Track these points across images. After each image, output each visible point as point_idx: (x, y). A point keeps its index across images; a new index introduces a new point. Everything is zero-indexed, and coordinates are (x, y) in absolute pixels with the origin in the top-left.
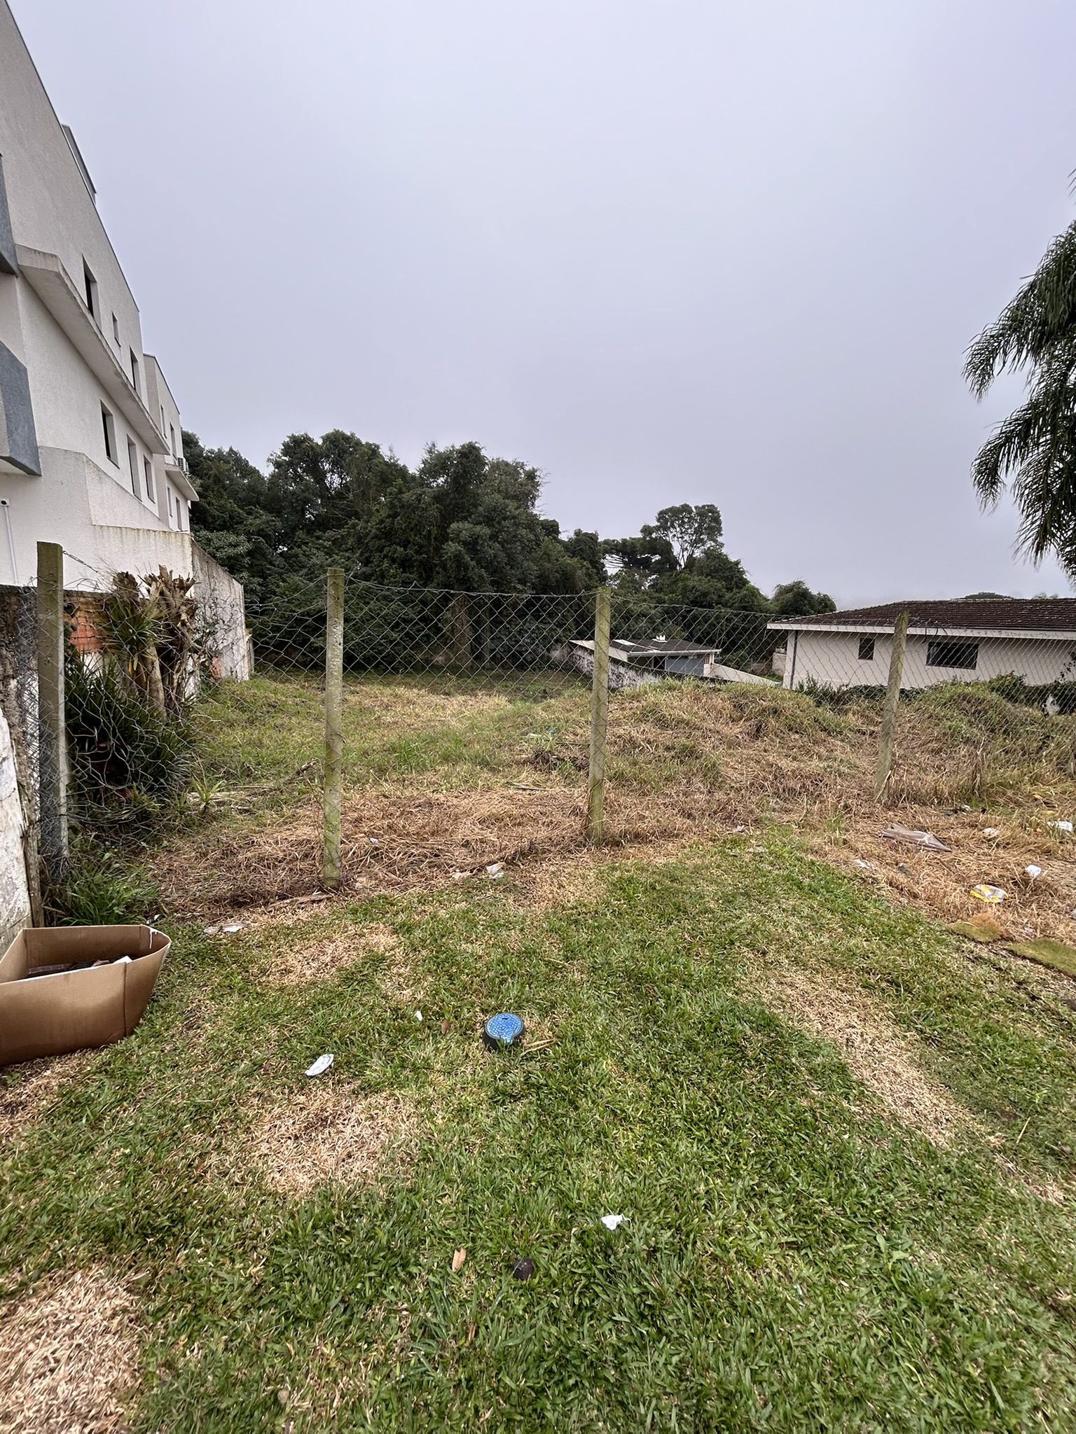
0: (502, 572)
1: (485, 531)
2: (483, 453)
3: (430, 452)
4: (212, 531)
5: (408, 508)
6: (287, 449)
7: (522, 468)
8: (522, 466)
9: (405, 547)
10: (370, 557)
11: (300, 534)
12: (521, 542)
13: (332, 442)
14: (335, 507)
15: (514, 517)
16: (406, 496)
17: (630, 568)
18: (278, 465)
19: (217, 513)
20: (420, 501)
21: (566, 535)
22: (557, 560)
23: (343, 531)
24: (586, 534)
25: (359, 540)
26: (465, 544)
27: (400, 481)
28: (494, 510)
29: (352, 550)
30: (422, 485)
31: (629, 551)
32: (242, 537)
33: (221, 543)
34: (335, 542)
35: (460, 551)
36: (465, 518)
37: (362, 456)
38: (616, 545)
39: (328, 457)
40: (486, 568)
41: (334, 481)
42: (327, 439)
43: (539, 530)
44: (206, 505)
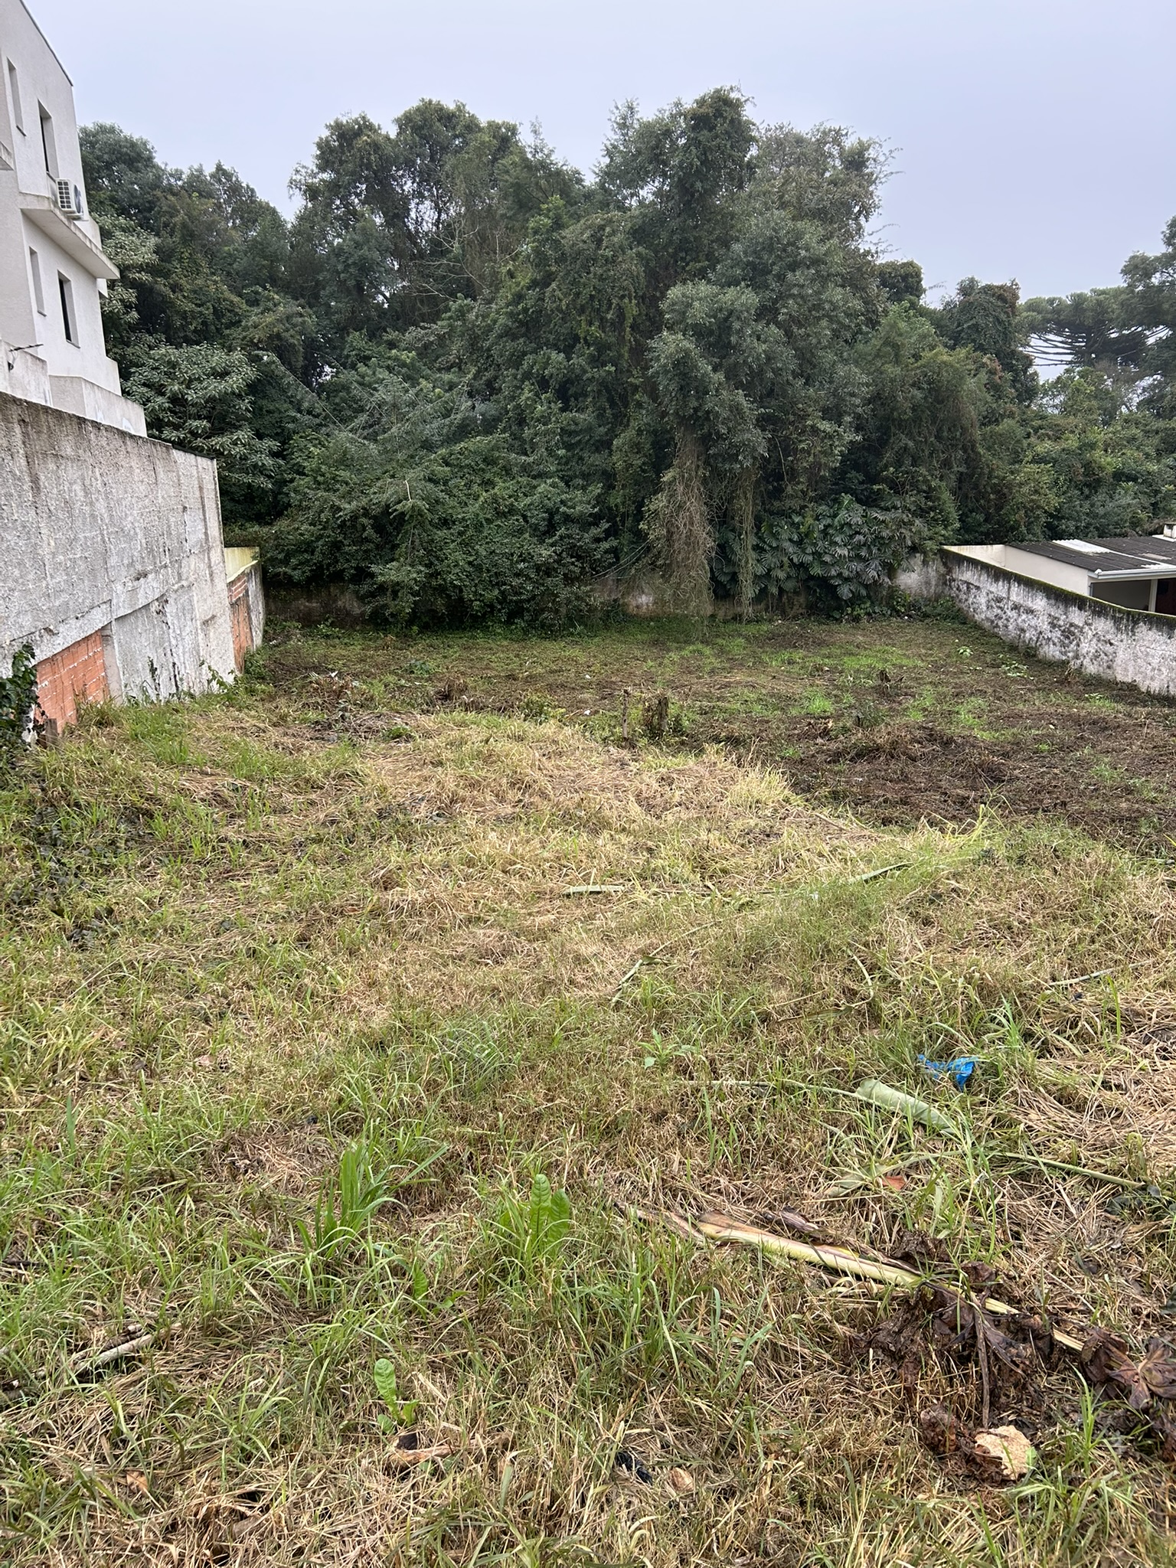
0: (784, 395)
1: (746, 298)
2: (748, 113)
3: (623, 126)
4: (178, 346)
5: (575, 260)
6: (328, 156)
7: (837, 141)
8: (837, 137)
9: (568, 351)
10: (496, 378)
11: (356, 339)
12: (831, 320)
13: (417, 129)
14: (426, 277)
15: (816, 262)
16: (574, 234)
17: (1091, 363)
18: (312, 192)
19: (189, 307)
20: (599, 241)
21: (937, 294)
22: (917, 357)
23: (440, 327)
24: (988, 289)
25: (473, 343)
26: (699, 332)
27: (556, 199)
28: (770, 248)
29: (459, 366)
30: (605, 206)
31: (1089, 322)
32: (237, 355)
33: (196, 371)
34: (424, 351)
35: (687, 352)
36: (702, 274)
37: (479, 151)
38: (1057, 311)
39: (409, 164)
40: (748, 388)
41: (424, 215)
42: (406, 122)
43: (873, 287)
44: (167, 291)
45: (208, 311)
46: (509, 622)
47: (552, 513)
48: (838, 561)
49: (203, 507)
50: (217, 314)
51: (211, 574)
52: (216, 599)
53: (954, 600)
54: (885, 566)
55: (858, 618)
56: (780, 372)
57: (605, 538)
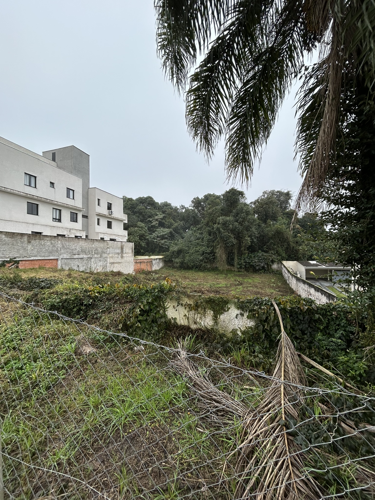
45: (170, 224)
46: (195, 269)
47: (204, 252)
48: (255, 262)
49: (122, 248)
50: (171, 224)
51: (122, 257)
52: (123, 261)
53: (281, 271)
54: (266, 264)
55: (261, 273)
56: (239, 230)
57: (213, 256)
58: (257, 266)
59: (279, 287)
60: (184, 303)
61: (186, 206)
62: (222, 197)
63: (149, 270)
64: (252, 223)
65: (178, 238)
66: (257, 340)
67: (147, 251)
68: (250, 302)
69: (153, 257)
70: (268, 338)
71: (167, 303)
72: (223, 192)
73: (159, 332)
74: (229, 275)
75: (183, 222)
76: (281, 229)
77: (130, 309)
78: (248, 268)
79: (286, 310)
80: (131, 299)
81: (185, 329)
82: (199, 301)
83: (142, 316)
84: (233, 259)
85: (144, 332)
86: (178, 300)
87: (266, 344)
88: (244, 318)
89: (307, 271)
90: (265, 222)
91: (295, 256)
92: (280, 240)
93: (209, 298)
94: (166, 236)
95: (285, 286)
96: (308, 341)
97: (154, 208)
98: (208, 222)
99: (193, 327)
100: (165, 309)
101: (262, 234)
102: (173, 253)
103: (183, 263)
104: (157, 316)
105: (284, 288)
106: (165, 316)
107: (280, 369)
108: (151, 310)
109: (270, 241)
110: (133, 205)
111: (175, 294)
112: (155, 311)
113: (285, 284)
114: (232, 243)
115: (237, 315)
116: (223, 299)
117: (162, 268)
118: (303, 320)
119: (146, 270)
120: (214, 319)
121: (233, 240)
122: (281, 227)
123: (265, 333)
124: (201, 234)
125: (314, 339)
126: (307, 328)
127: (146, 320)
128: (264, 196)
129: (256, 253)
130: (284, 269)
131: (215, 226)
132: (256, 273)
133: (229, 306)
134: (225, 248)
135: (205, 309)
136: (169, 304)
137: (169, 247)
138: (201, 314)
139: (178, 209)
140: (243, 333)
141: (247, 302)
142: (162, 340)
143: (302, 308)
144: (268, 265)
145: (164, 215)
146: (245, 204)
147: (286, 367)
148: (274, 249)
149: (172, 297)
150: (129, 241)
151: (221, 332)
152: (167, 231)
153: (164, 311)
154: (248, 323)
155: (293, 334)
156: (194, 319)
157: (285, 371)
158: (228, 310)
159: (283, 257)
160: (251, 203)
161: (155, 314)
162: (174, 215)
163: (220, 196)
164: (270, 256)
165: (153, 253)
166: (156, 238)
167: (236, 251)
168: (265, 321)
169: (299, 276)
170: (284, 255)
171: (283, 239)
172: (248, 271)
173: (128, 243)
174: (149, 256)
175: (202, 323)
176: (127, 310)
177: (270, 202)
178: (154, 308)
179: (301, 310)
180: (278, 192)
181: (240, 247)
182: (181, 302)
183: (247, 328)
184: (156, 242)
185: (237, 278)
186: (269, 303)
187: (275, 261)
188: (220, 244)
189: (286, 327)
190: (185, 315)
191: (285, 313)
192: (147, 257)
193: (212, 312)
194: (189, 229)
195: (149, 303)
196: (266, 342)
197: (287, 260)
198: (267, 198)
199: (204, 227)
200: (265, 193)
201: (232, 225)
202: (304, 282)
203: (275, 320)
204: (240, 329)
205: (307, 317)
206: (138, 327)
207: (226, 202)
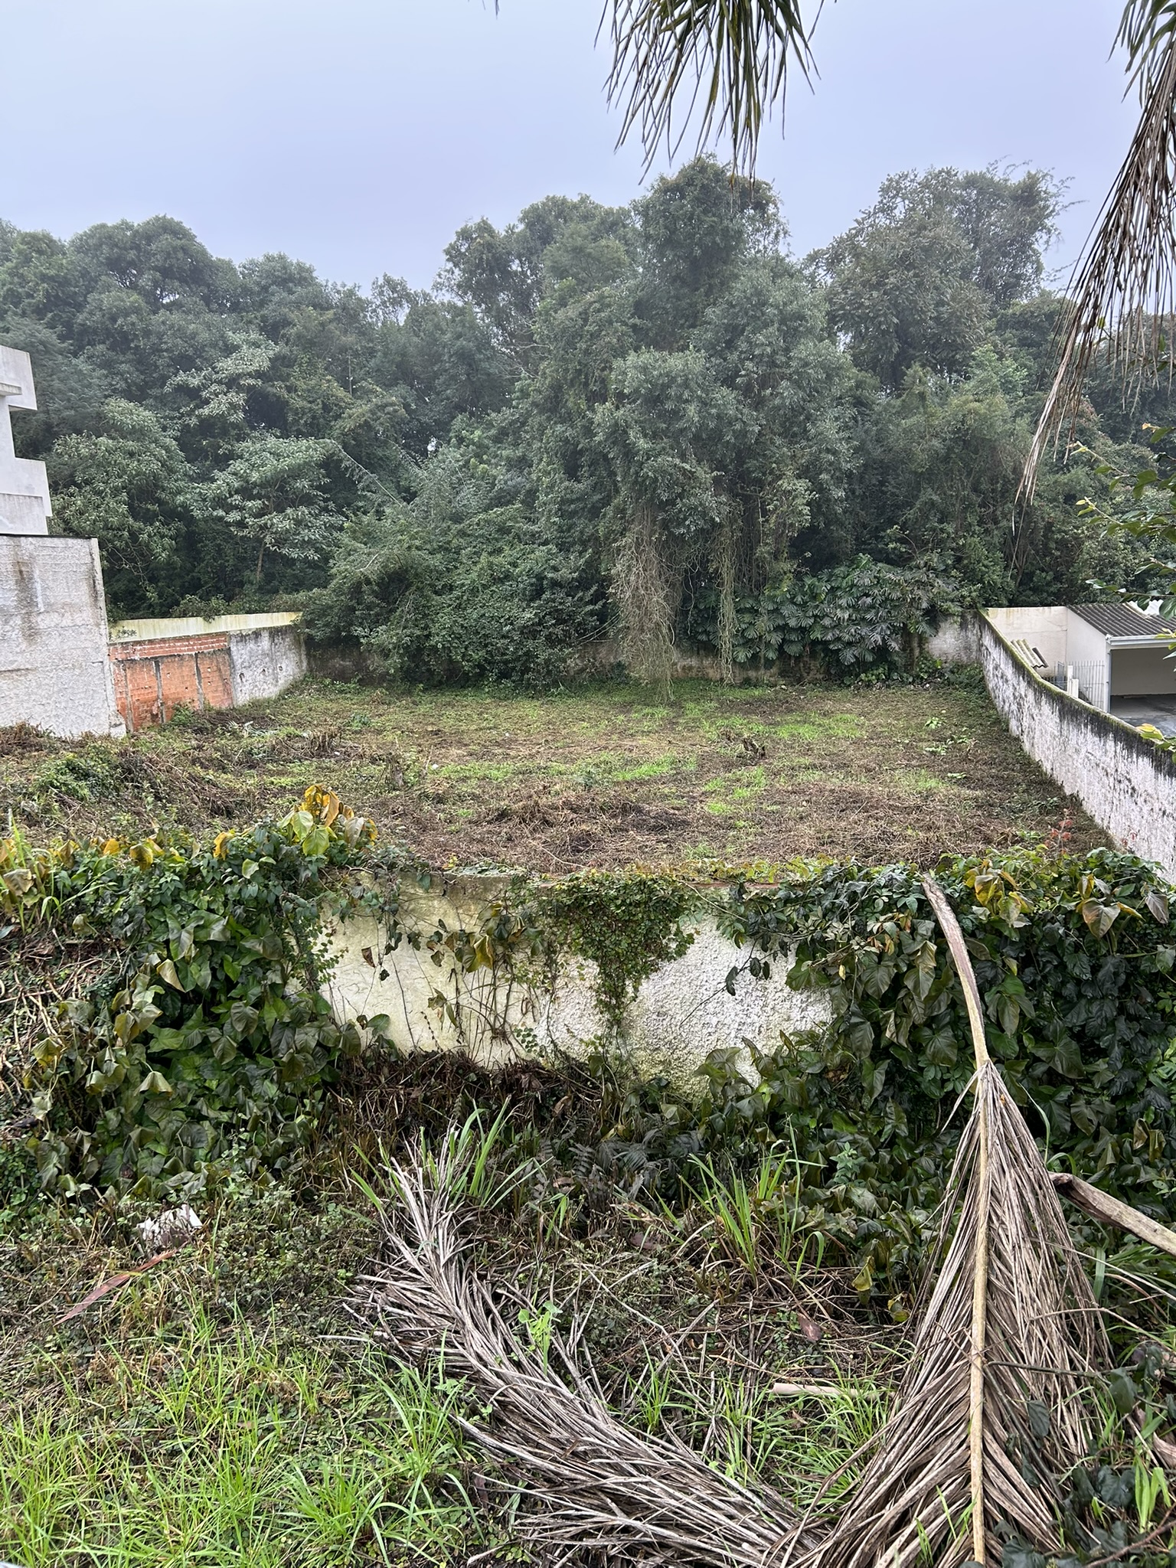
19: (301, 404)
44: (281, 392)
45: (317, 407)
46: (498, 681)
47: (540, 578)
48: (838, 625)
49: (23, 579)
50: (326, 408)
51: (31, 634)
52: (37, 656)
53: (981, 667)
54: (895, 630)
55: (869, 685)
56: (743, 434)
57: (592, 602)
58: (850, 644)
59: (966, 759)
60: (427, 928)
61: (413, 287)
62: (638, 223)
63: (215, 704)
64: (814, 392)
65: (377, 498)
66: (843, 1101)
67: (194, 587)
68: (803, 901)
69: (231, 623)
70: (901, 1088)
71: (322, 938)
72: (643, 192)
73: (285, 1107)
74: (693, 710)
75: (402, 389)
76: (984, 419)
77: (93, 994)
78: (798, 659)
79: (999, 934)
80: (93, 930)
81: (441, 1076)
82: (516, 913)
83: (177, 1023)
84: (711, 615)
85: (199, 1118)
86: (390, 911)
87: (895, 1121)
88: (770, 985)
89: (1119, 659)
90: (893, 376)
91: (1058, 578)
92: (976, 490)
93: (570, 892)
94: (303, 484)
95: (996, 752)
96: (1114, 1090)
97: (207, 300)
98: (557, 389)
99: (490, 1056)
100: (313, 971)
101: (877, 452)
102: (356, 589)
103: (420, 650)
104: (270, 1016)
105: (991, 763)
106: (318, 1013)
107: (963, 1273)
108: (230, 985)
109: (923, 498)
110: (61, 282)
111: (366, 883)
112: (255, 991)
113: (997, 741)
114: (704, 514)
115: (734, 972)
116: (652, 891)
117: (294, 688)
118: (1092, 983)
119: (198, 706)
120: (607, 1005)
121: (708, 498)
122: (981, 408)
123: (885, 1065)
124: (521, 464)
125: (1145, 1074)
126: (1112, 1023)
127: (205, 1046)
128: (886, 209)
129: (840, 570)
130: (996, 655)
131: (602, 414)
132: (842, 685)
133: (688, 929)
134: (661, 547)
135: (550, 951)
136: (339, 943)
137: (326, 558)
138: (532, 985)
139: (362, 305)
140: (770, 1069)
141: (787, 901)
142: (311, 1149)
143: (1088, 918)
144: (905, 632)
145: (276, 349)
146: (780, 270)
147: (997, 1263)
148: (940, 544)
149: (352, 903)
150: (65, 527)
151: (649, 1071)
152: (301, 451)
153: (312, 985)
154: (796, 1014)
155: (1037, 1060)
156: (492, 1010)
157: (989, 1285)
158: (681, 952)
159: (992, 586)
160: (813, 258)
161: (258, 1005)
162: (343, 350)
163: (625, 213)
164: (920, 584)
165: (229, 599)
166: (237, 499)
167: (726, 568)
168: (887, 1001)
169: (1072, 692)
170: (995, 575)
171: (993, 480)
172: (799, 681)
173: (56, 541)
174: (209, 615)
175: (540, 1032)
176: (73, 1002)
177: (926, 250)
178: (246, 972)
179: (1083, 929)
180: (971, 182)
181: (749, 540)
182: (408, 924)
183: (787, 1042)
184: (241, 524)
185: (738, 721)
186: (911, 900)
187: (947, 614)
188: (636, 528)
189: (999, 1026)
190: (438, 1000)
191: (996, 950)
192: (193, 626)
193: (593, 968)
194: (444, 440)
195: (214, 944)
196: (890, 1108)
197: (1013, 603)
198: (908, 221)
199: (535, 421)
200: (892, 189)
201: (705, 404)
202: (1101, 726)
203: (939, 992)
204: (754, 1048)
205: (1110, 965)
206: (152, 1096)
207: (660, 252)
